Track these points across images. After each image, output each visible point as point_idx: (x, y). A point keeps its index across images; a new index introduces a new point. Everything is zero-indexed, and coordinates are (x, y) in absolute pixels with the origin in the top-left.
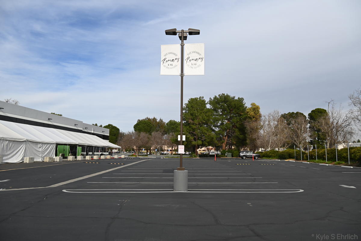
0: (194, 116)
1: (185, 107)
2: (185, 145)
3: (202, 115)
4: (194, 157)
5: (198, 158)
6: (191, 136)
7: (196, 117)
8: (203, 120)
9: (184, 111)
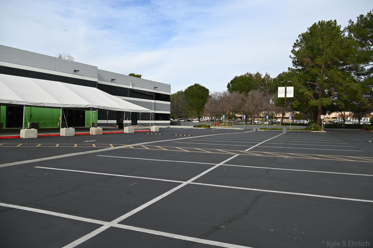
0: (315, 51)
1: (300, 41)
2: (296, 107)
3: (333, 47)
4: (314, 130)
5: (322, 131)
6: (309, 90)
7: (320, 52)
8: (335, 56)
9: (297, 49)
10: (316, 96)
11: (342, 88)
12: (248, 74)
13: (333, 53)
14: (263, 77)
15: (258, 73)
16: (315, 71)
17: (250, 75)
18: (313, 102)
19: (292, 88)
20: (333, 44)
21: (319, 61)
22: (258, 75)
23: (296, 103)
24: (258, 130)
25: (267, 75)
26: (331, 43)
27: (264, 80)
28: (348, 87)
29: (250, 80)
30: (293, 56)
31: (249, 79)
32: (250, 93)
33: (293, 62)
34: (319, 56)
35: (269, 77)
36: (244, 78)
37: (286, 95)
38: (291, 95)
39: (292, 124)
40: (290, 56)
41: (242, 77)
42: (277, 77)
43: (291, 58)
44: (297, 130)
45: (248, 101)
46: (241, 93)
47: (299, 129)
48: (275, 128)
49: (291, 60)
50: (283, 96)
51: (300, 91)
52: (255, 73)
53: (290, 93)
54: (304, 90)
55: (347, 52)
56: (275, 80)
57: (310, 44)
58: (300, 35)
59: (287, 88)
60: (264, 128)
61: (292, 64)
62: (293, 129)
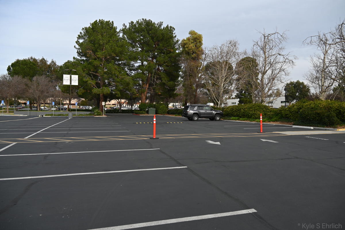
0: (96, 45)
1: (83, 33)
2: (81, 94)
3: (111, 44)
4: (97, 115)
5: (104, 116)
6: (92, 79)
7: (101, 47)
8: (113, 52)
9: (81, 41)
10: (98, 85)
11: (118, 80)
12: (32, 58)
13: (111, 49)
14: (48, 63)
15: (43, 59)
16: (96, 63)
17: (35, 60)
18: (96, 90)
19: (77, 76)
20: (111, 41)
21: (100, 54)
22: (43, 61)
23: (81, 91)
24: (44, 116)
25: (53, 62)
26: (109, 40)
27: (50, 66)
28: (123, 79)
29: (35, 65)
30: (77, 46)
31: (33, 63)
32: (35, 78)
33: (78, 52)
34: (100, 50)
35: (55, 64)
36: (27, 62)
37: (71, 83)
38: (75, 82)
39: (78, 110)
40: (75, 46)
41: (25, 61)
42: (63, 65)
43: (76, 48)
44: (82, 115)
45: (32, 87)
46: (24, 77)
47: (84, 114)
48: (62, 114)
49: (76, 51)
50: (68, 83)
51: (84, 79)
52: (40, 58)
53: (75, 81)
54: (88, 79)
55: (121, 50)
56: (61, 67)
57: (92, 38)
58: (83, 29)
59: (72, 76)
60: (50, 114)
61: (77, 54)
62: (78, 114)
